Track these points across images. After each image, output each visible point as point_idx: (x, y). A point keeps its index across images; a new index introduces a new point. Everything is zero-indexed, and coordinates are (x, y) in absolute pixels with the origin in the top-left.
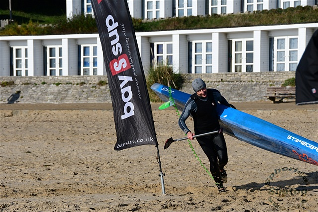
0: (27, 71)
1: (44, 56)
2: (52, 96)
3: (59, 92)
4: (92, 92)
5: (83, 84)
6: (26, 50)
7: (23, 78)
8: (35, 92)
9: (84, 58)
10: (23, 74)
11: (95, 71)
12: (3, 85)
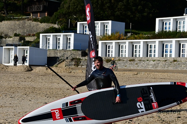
0: (139, 55)
1: (147, 49)
2: (152, 66)
3: (155, 64)
4: (170, 64)
5: (165, 61)
6: (140, 46)
7: (138, 58)
8: (144, 64)
9: (166, 50)
11: (170, 55)
12: (130, 61)
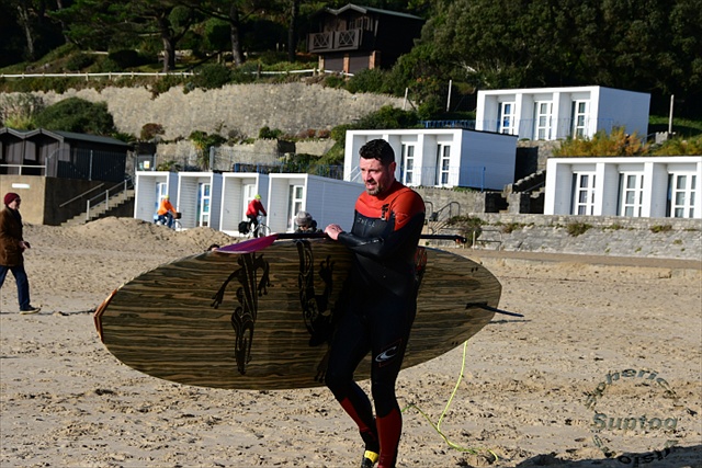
0: (692, 210)
6: (694, 177)
7: (686, 220)
10: (686, 215)
12: (654, 230)
